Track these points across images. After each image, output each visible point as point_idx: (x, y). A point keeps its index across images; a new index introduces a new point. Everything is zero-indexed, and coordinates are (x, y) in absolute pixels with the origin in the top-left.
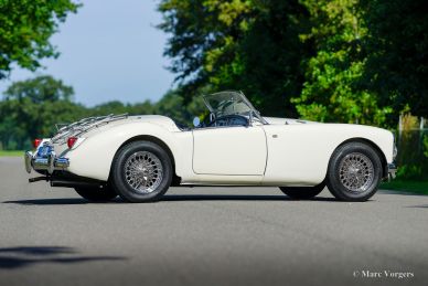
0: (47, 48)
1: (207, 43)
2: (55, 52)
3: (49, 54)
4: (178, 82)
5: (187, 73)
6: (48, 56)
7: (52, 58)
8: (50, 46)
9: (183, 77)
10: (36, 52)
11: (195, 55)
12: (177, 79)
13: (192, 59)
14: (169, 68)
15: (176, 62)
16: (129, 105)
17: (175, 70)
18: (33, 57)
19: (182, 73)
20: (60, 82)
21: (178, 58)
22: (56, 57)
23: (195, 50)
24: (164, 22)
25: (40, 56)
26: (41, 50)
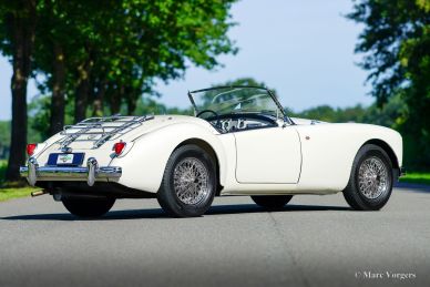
0: (225, 43)
1: (404, 35)
2: (233, 47)
3: (226, 50)
4: (372, 80)
5: (382, 69)
6: (226, 52)
7: (230, 54)
8: (229, 41)
9: (377, 74)
10: (213, 48)
11: (390, 49)
12: (370, 76)
13: (388, 53)
14: (360, 65)
15: (369, 58)
16: (339, 110)
17: (367, 67)
18: (210, 54)
19: (376, 70)
20: (263, 85)
21: (370, 53)
22: (235, 52)
23: (390, 43)
24: (355, 11)
25: (217, 52)
26: (217, 46)
